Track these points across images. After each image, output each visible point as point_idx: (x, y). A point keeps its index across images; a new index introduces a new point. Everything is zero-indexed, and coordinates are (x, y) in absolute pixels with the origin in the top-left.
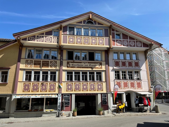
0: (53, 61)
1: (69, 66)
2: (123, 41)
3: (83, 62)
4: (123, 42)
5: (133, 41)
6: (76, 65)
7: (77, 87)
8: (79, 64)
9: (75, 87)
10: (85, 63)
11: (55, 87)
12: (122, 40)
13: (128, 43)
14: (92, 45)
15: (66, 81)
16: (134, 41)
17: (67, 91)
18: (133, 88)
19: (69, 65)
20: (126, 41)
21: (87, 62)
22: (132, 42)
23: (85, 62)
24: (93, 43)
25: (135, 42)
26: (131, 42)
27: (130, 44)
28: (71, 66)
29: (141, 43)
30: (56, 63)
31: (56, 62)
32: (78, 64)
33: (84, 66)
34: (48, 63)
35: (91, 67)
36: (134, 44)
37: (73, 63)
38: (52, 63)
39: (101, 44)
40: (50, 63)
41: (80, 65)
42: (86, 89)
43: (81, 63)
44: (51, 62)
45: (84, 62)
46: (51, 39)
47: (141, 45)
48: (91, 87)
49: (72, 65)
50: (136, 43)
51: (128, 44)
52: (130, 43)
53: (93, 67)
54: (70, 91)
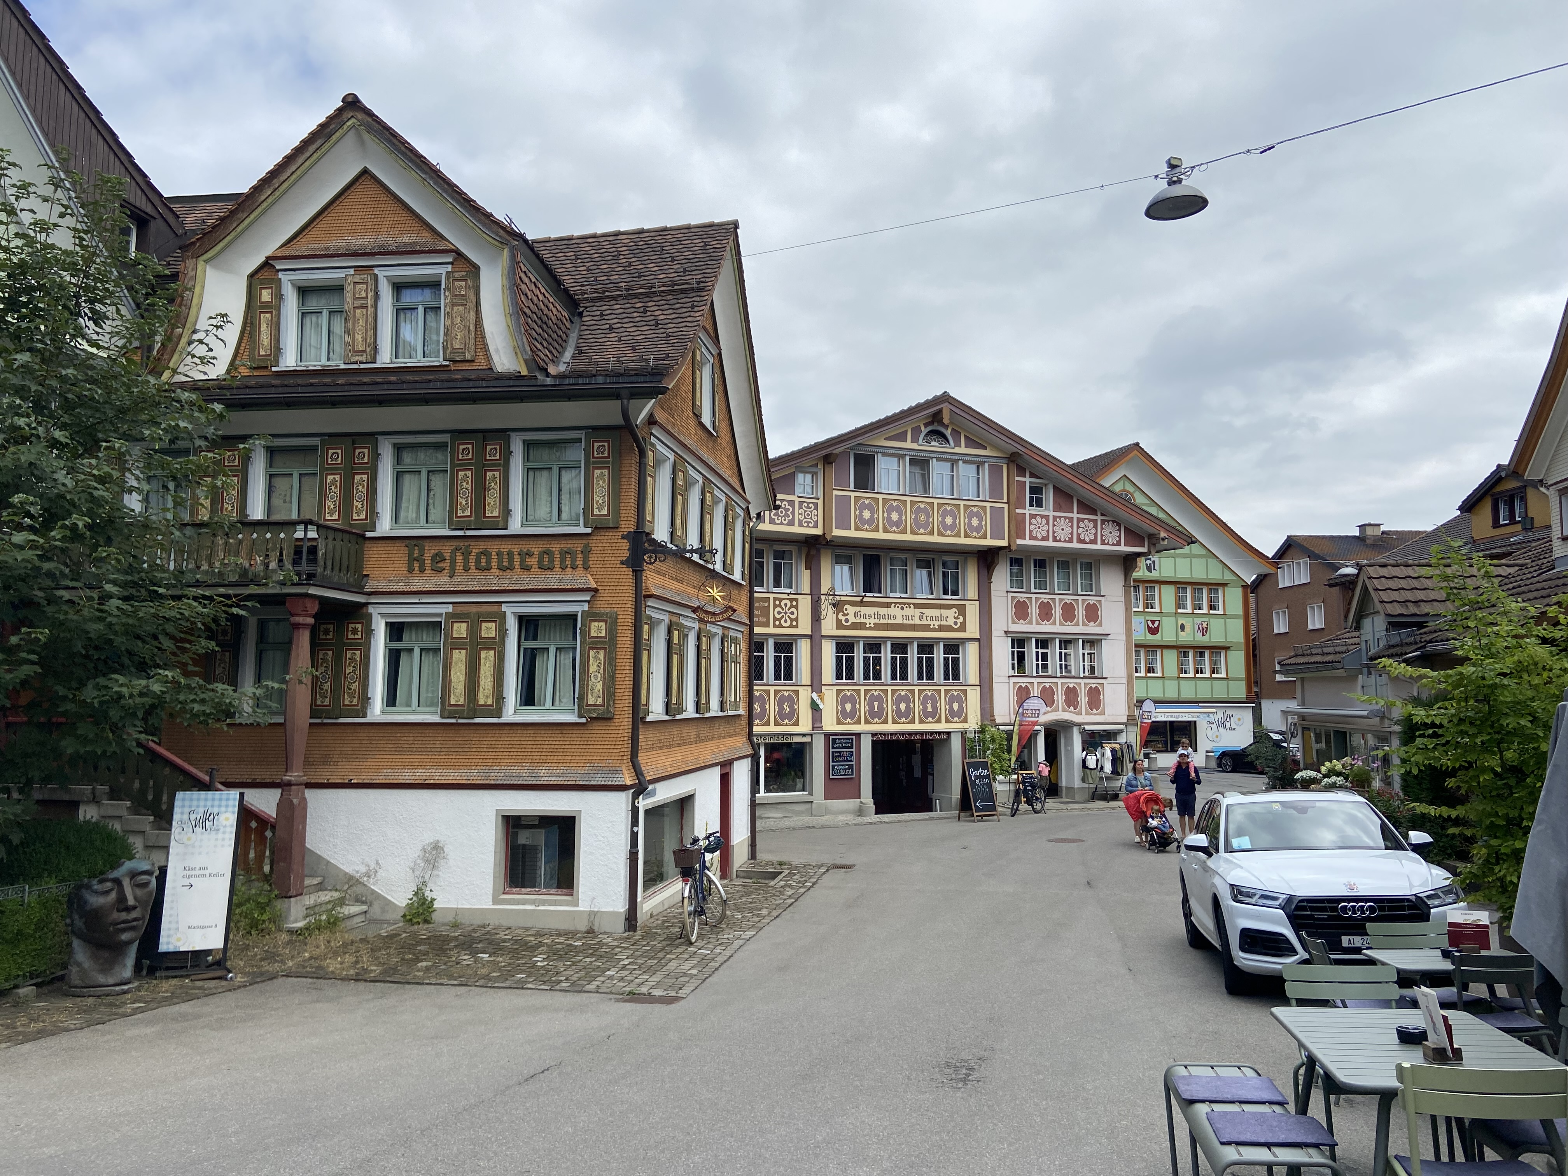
0: (786, 596)
1: (844, 618)
2: (1055, 518)
3: (896, 603)
4: (1054, 525)
5: (1090, 520)
6: (870, 616)
7: (876, 706)
8: (883, 611)
9: (867, 708)
10: (902, 609)
11: (796, 707)
12: (1051, 514)
13: (1072, 527)
14: (943, 535)
15: (835, 681)
16: (1095, 521)
17: (839, 722)
18: (1072, 708)
19: (845, 615)
20: (1066, 518)
21: (909, 604)
22: (1086, 522)
23: (905, 604)
24: (946, 527)
25: (1096, 527)
26: (1081, 524)
27: (1080, 530)
28: (852, 619)
29: (1119, 530)
30: (796, 607)
31: (794, 603)
32: (876, 610)
33: (899, 621)
34: (766, 605)
35: (925, 622)
36: (1093, 531)
37: (857, 609)
38: (780, 606)
39: (975, 534)
40: (775, 606)
41: (884, 617)
42: (907, 715)
43: (888, 605)
44: (777, 603)
45: (900, 604)
46: (791, 509)
47: (1119, 537)
48: (925, 708)
49: (856, 615)
50: (1102, 529)
51: (1072, 534)
52: (1078, 527)
53: (932, 623)
54: (849, 724)
